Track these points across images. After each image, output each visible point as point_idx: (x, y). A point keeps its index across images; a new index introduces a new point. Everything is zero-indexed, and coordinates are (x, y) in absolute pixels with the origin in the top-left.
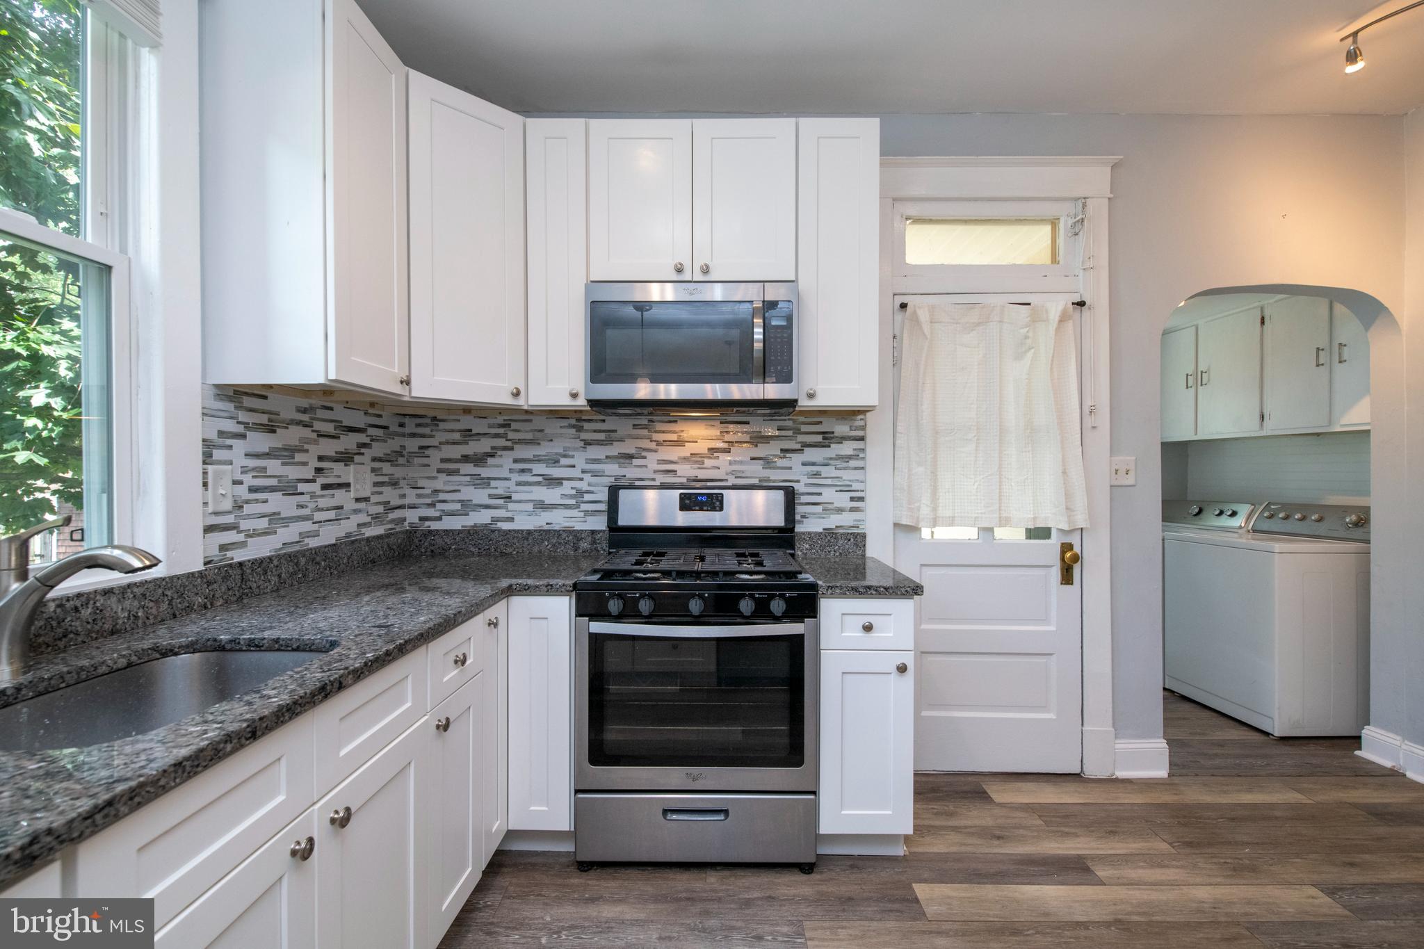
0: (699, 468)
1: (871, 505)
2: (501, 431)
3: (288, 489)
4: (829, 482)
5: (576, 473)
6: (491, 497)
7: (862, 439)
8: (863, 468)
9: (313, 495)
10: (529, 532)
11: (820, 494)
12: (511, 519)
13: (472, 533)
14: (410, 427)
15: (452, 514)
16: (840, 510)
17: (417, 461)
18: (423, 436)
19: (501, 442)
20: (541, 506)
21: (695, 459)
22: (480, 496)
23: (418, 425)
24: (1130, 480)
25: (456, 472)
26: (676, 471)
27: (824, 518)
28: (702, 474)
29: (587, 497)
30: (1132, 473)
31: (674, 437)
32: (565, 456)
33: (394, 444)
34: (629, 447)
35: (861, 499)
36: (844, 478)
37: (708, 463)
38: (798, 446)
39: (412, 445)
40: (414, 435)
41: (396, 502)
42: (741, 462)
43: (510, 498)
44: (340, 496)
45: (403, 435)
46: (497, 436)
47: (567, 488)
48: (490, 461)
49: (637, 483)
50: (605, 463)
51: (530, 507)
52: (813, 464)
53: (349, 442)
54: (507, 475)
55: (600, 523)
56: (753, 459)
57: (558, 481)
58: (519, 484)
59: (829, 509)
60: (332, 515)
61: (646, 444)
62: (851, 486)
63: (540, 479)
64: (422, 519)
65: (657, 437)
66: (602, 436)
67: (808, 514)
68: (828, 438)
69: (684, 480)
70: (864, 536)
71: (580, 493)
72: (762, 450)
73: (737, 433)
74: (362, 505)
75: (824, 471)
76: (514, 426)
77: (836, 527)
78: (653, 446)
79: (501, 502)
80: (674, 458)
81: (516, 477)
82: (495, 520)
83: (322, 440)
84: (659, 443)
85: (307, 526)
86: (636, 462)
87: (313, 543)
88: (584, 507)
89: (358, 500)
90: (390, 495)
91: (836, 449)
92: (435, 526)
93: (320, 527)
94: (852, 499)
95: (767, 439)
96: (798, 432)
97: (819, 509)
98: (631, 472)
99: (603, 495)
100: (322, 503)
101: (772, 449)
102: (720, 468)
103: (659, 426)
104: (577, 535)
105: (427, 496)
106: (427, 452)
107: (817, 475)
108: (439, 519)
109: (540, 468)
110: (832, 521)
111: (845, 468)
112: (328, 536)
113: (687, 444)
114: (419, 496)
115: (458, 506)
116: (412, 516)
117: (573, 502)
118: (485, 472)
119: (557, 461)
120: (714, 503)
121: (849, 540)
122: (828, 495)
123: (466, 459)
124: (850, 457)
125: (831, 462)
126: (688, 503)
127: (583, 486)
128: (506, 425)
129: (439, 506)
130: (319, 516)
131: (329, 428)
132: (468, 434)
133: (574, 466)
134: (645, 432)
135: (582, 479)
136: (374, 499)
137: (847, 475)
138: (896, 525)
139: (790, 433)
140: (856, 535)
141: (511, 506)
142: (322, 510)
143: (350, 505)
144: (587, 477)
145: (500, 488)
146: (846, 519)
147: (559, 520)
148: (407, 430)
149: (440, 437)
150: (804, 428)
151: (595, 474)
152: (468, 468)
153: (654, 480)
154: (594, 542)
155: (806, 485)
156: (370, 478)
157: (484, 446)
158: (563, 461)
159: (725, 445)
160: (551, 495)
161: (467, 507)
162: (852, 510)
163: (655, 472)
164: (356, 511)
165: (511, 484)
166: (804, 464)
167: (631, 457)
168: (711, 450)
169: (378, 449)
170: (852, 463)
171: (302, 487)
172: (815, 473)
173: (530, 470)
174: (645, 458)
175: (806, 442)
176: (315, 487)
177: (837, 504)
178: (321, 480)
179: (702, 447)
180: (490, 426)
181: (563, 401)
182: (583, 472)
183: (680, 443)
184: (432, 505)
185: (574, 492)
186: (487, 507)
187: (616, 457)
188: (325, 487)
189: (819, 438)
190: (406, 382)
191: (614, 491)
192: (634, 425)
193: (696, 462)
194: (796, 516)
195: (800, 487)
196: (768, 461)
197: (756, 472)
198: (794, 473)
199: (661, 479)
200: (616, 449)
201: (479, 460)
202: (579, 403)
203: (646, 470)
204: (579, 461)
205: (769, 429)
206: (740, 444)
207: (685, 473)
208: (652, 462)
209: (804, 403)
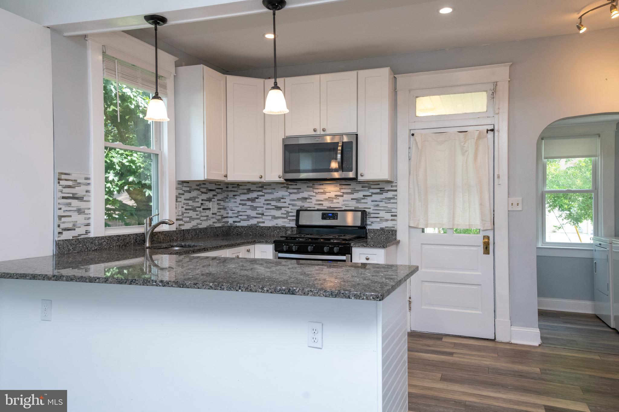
0: (332, 203)
1: (399, 218)
2: (260, 189)
3: (194, 209)
4: (382, 208)
5: (286, 205)
6: (257, 214)
7: (396, 191)
8: (396, 203)
9: (200, 212)
10: (270, 227)
11: (379, 213)
12: (264, 222)
13: (250, 227)
14: (230, 189)
15: (244, 220)
16: (387, 220)
17: (233, 200)
18: (234, 191)
19: (261, 193)
20: (274, 217)
21: (330, 199)
22: (253, 213)
23: (233, 187)
24: (519, 208)
25: (245, 205)
26: (323, 204)
27: (380, 223)
28: (333, 205)
29: (290, 214)
30: (520, 205)
31: (322, 191)
32: (283, 198)
33: (225, 195)
34: (305, 194)
35: (396, 216)
36: (388, 207)
37: (335, 201)
38: (370, 194)
39: (231, 194)
40: (231, 191)
41: (225, 215)
42: (347, 201)
43: (263, 214)
44: (208, 213)
45: (228, 191)
46: (259, 191)
47: (283, 210)
48: (257, 200)
49: (309, 209)
50: (297, 201)
51: (270, 218)
52: (376, 201)
53: (210, 195)
54: (262, 206)
55: (293, 224)
56: (352, 199)
57: (280, 208)
58: (266, 209)
59: (382, 220)
60: (205, 218)
61: (312, 193)
62: (391, 210)
63: (274, 207)
64: (234, 222)
65: (315, 191)
66: (295, 191)
67: (374, 221)
68: (382, 190)
69: (326, 208)
70: (396, 231)
71: (288, 212)
72: (356, 196)
73: (346, 189)
74: (214, 216)
75: (381, 204)
76: (265, 187)
77: (385, 227)
78: (314, 194)
79: (260, 216)
80: (322, 199)
81: (265, 207)
82: (259, 222)
83: (203, 194)
84: (316, 193)
85: (198, 221)
86: (308, 200)
87: (200, 226)
88: (289, 218)
89: (213, 214)
90: (223, 212)
91: (385, 195)
92: (238, 224)
93: (202, 222)
94: (392, 216)
95: (358, 191)
96: (370, 188)
97: (378, 220)
98: (306, 205)
99: (295, 214)
100: (203, 214)
101: (360, 195)
102: (339, 204)
103: (316, 186)
104: (286, 229)
105: (235, 213)
106: (236, 197)
107: (378, 205)
108: (240, 222)
109: (274, 203)
110: (384, 225)
111: (389, 203)
112: (204, 225)
113: (327, 193)
114: (233, 213)
115: (246, 217)
116: (231, 221)
117: (285, 216)
118: (255, 205)
119: (280, 200)
120: (335, 216)
121: (390, 232)
122: (382, 214)
123: (248, 199)
124: (391, 198)
125: (384, 200)
126: (325, 216)
127: (289, 210)
128: (262, 187)
129: (240, 217)
130: (202, 218)
131: (204, 190)
132: (249, 190)
133: (286, 202)
134: (311, 189)
135: (288, 207)
136: (218, 214)
137: (390, 206)
138: (409, 227)
139: (367, 189)
140: (392, 231)
141: (264, 217)
142: (202, 216)
143: (211, 216)
144: (291, 207)
145: (260, 210)
146: (389, 224)
147: (280, 223)
148: (229, 189)
149: (240, 191)
150: (372, 187)
151: (293, 205)
152: (249, 203)
153: (314, 207)
154: (292, 231)
155: (373, 210)
156: (216, 207)
157: (255, 195)
158: (282, 200)
159: (342, 194)
160: (278, 213)
161: (249, 217)
162: (392, 220)
163: (315, 204)
164: (212, 218)
165: (264, 209)
166: (372, 201)
167: (306, 199)
168: (336, 195)
169: (220, 197)
170: (392, 201)
171: (197, 209)
172: (377, 205)
173: (270, 204)
174: (311, 199)
175: (373, 192)
176: (201, 209)
177: (386, 218)
178: (203, 207)
179: (332, 194)
180: (257, 187)
181: (277, 179)
182: (289, 204)
183: (324, 193)
184: (237, 217)
185: (285, 212)
186: (256, 218)
187: (301, 199)
188: (204, 209)
189: (378, 191)
190: (226, 176)
191: (298, 212)
192: (307, 186)
193: (330, 201)
194: (368, 222)
195: (370, 211)
196: (358, 200)
197: (353, 205)
198: (368, 205)
199: (317, 207)
200: (301, 195)
201: (253, 200)
202: (282, 180)
203: (312, 204)
204: (288, 200)
205: (358, 187)
206: (347, 193)
207: (326, 205)
208: (314, 201)
209: (360, 178)
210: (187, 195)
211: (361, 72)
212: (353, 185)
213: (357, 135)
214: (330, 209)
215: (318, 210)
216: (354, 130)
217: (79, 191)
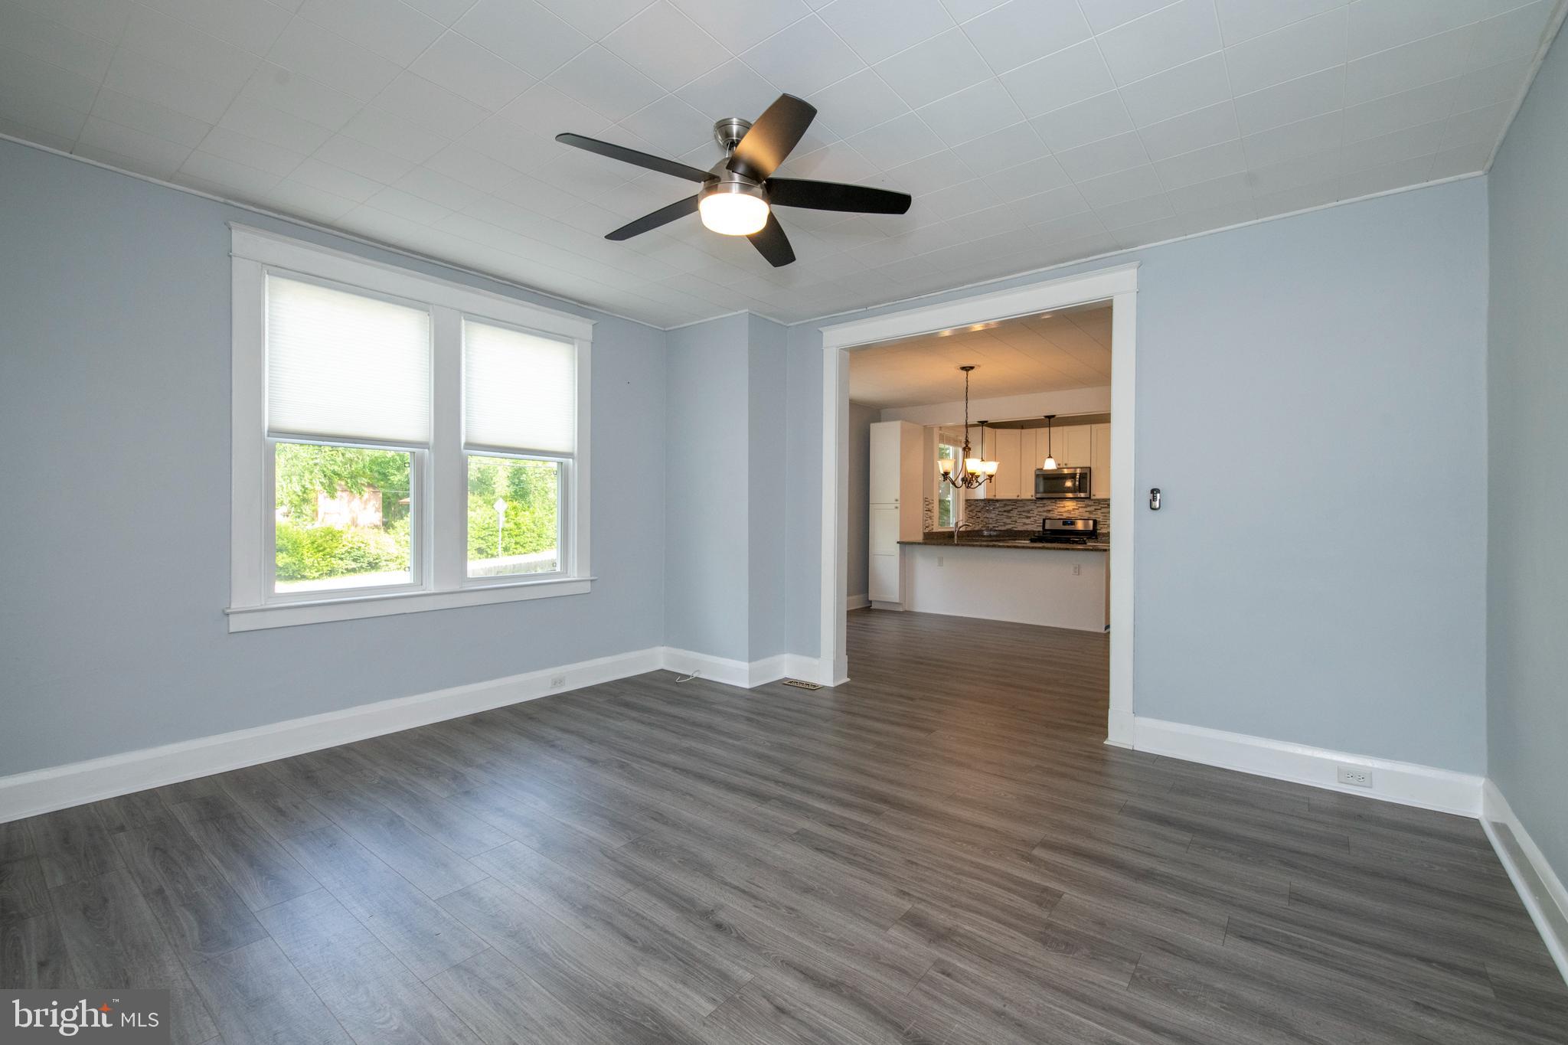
2: (1014, 504)
3: (974, 518)
5: (1034, 515)
6: (1012, 521)
10: (1023, 529)
12: (1016, 527)
13: (1007, 531)
15: (1001, 525)
17: (992, 512)
18: (994, 505)
20: (1025, 524)
22: (1008, 521)
23: (993, 503)
25: (1002, 515)
26: (1063, 515)
28: (1070, 515)
29: (1038, 522)
31: (1062, 505)
32: (1032, 511)
34: (1049, 508)
37: (1071, 512)
38: (1099, 508)
39: (991, 508)
42: (1082, 512)
44: (979, 520)
46: (1013, 506)
47: (1032, 519)
48: (1012, 511)
49: (1052, 518)
50: (1043, 512)
51: (1021, 524)
52: (1104, 513)
54: (1015, 515)
55: (1040, 529)
56: (1086, 511)
57: (1030, 517)
58: (1019, 518)
61: (1054, 507)
63: (1025, 516)
64: (994, 526)
65: (1057, 505)
66: (1042, 505)
69: (1065, 517)
71: (1036, 521)
72: (1089, 509)
73: (1081, 504)
76: (1019, 503)
78: (1056, 508)
79: (1014, 522)
80: (1062, 511)
81: (1018, 516)
82: (1012, 528)
84: (1058, 507)
85: (975, 525)
86: (1052, 512)
88: (1037, 524)
89: (982, 521)
91: (1105, 509)
94: (1110, 523)
95: (1091, 506)
96: (1099, 504)
97: (1103, 525)
98: (1050, 515)
99: (1042, 522)
101: (1092, 508)
102: (1073, 515)
103: (1056, 502)
104: (1035, 531)
106: (995, 509)
107: (1103, 516)
108: (998, 526)
109: (1024, 514)
113: (1067, 507)
114: (994, 520)
115: (1003, 523)
116: (991, 526)
117: (1034, 523)
118: (1010, 515)
119: (1029, 512)
120: (1073, 523)
123: (1005, 511)
126: (1065, 523)
127: (1037, 518)
128: (1016, 502)
129: (998, 523)
132: (1005, 505)
133: (1034, 513)
134: (1054, 504)
136: (984, 521)
139: (1097, 504)
141: (1018, 523)
145: (1014, 519)
147: (1030, 528)
149: (998, 505)
151: (1040, 515)
152: (1005, 514)
153: (1056, 517)
154: (1039, 534)
155: (1102, 519)
157: (1009, 508)
159: (1077, 508)
160: (1027, 521)
161: (1005, 524)
163: (1057, 514)
165: (1017, 518)
166: (1101, 513)
167: (1050, 511)
168: (1074, 509)
173: (1021, 514)
174: (1054, 511)
175: (1102, 507)
178: (977, 516)
179: (1071, 508)
180: (1011, 504)
181: (1030, 498)
182: (1037, 515)
183: (1064, 507)
185: (1034, 520)
186: (1011, 523)
187: (1046, 511)
189: (1106, 506)
190: (995, 496)
191: (1044, 520)
192: (1052, 502)
193: (1068, 512)
194: (1098, 528)
195: (1100, 520)
196: (1090, 512)
197: (1087, 515)
198: (1099, 516)
199: (1058, 517)
200: (1046, 509)
201: (1009, 511)
202: (1034, 498)
203: (1055, 515)
204: (1036, 512)
205: (1091, 503)
206: (1082, 507)
207: (1065, 515)
208: (1056, 512)
209: (1092, 497)
210: (970, 509)
211: (1093, 426)
212: (1087, 502)
213: (1090, 468)
214: (1069, 518)
215: (1059, 519)
216: (1088, 465)
217: (930, 507)
